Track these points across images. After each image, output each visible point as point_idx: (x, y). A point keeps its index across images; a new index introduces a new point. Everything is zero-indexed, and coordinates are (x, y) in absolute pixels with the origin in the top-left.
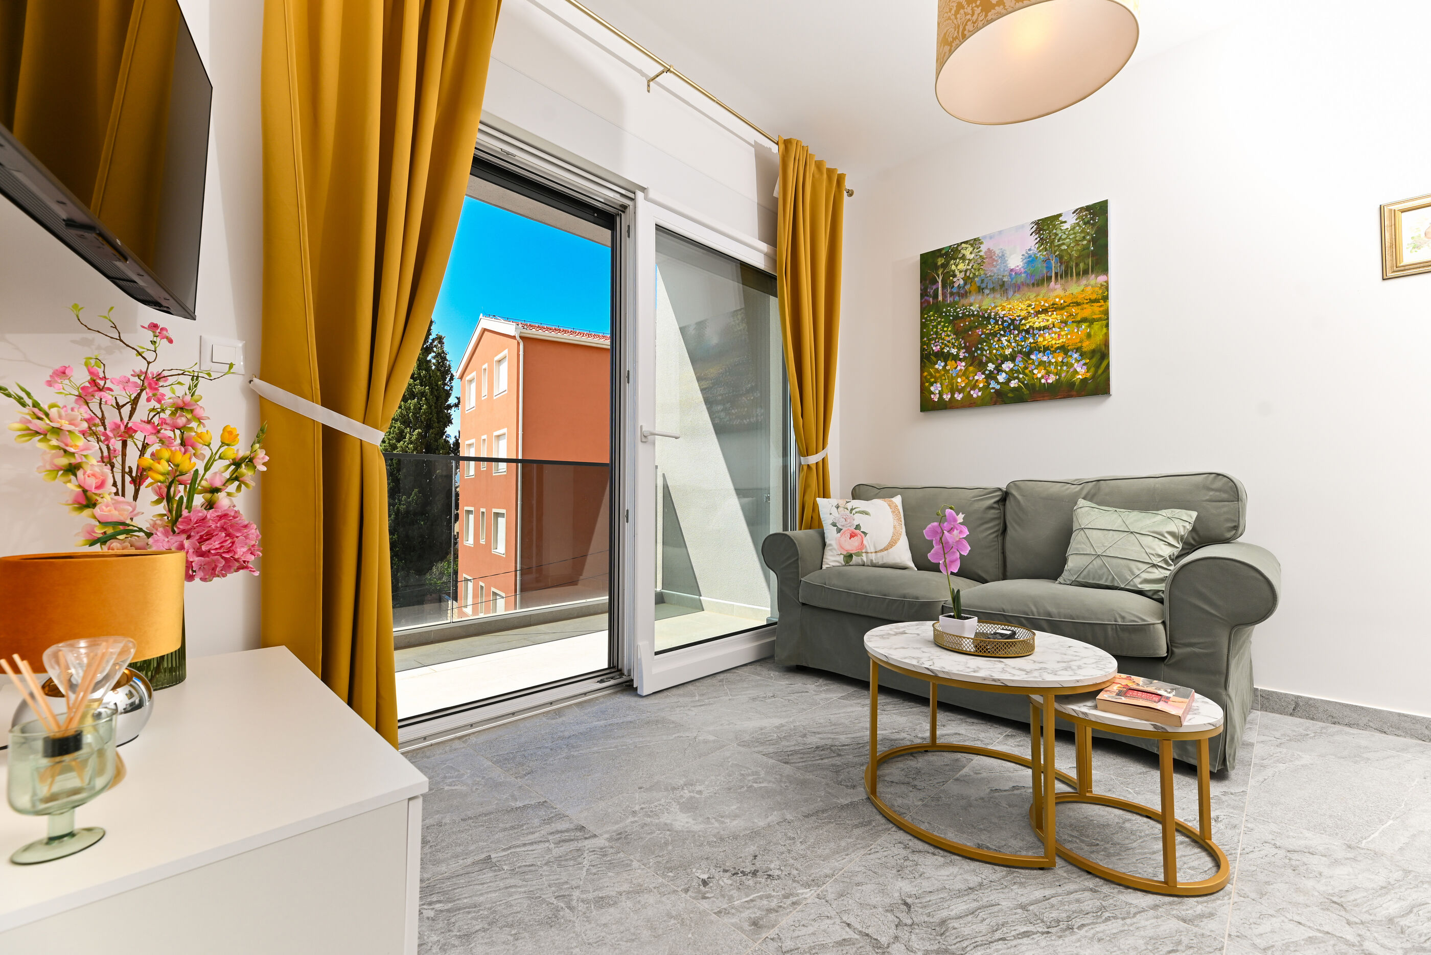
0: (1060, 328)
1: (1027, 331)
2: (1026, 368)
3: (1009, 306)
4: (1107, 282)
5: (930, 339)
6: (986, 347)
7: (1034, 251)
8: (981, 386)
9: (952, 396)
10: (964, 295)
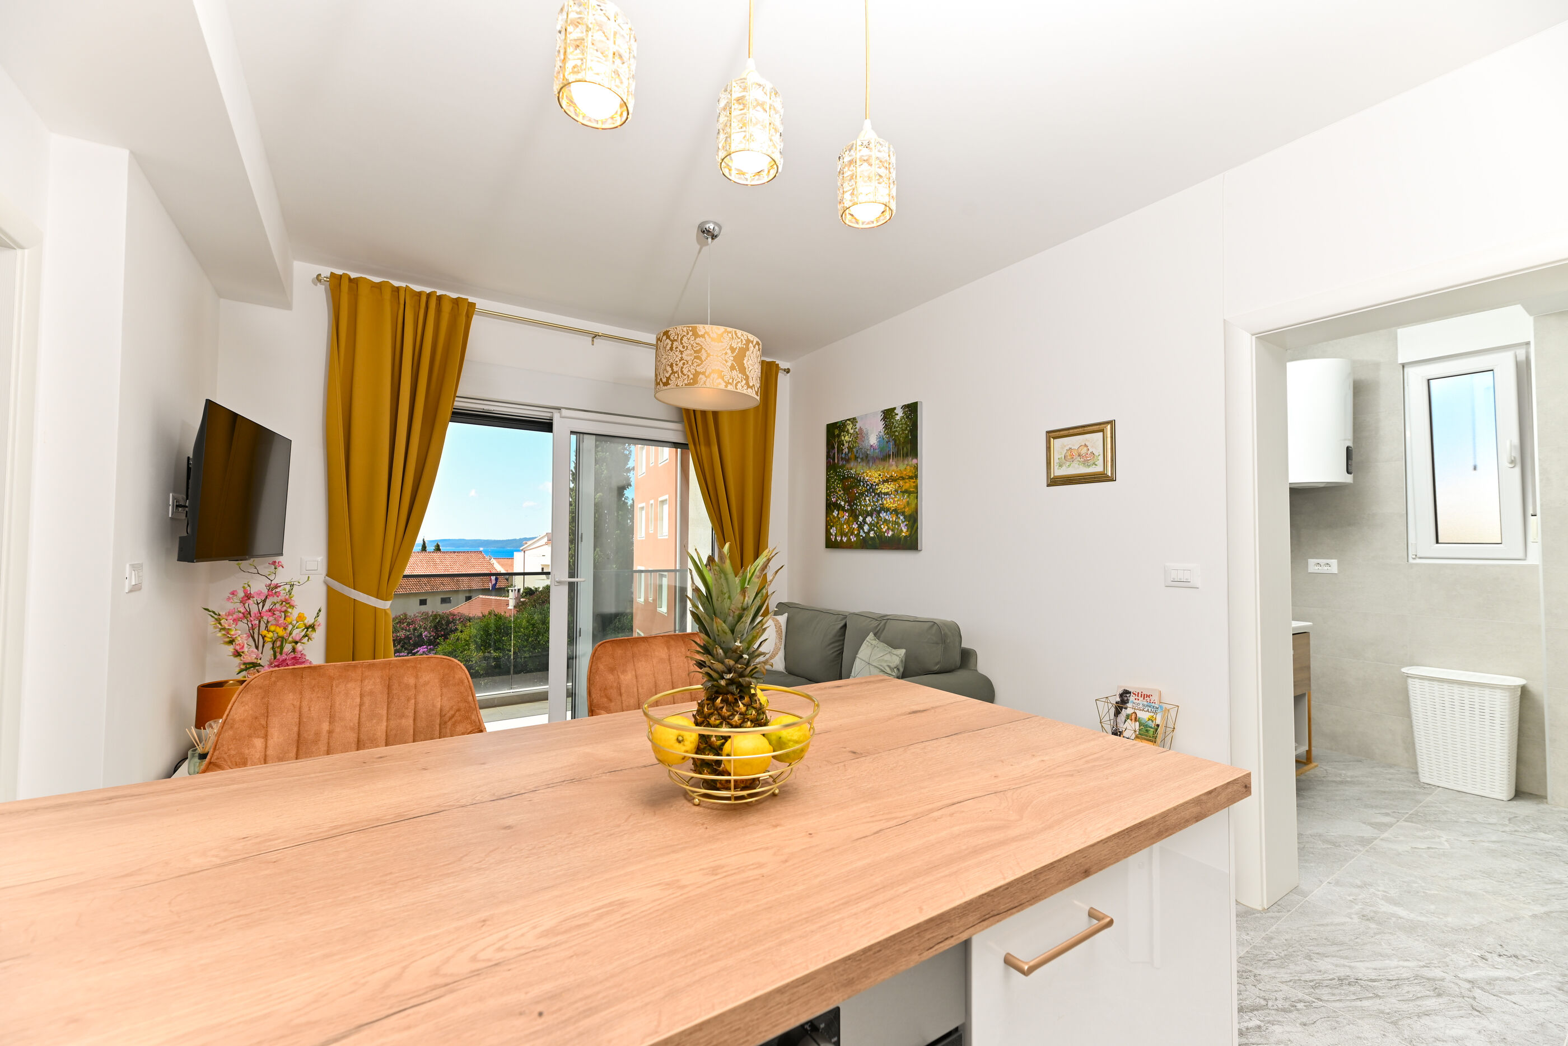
0: (894, 495)
1: (878, 495)
2: (878, 523)
3: (870, 474)
4: (917, 464)
5: (831, 492)
6: (858, 504)
7: (882, 433)
8: (856, 533)
9: (842, 538)
10: (848, 461)
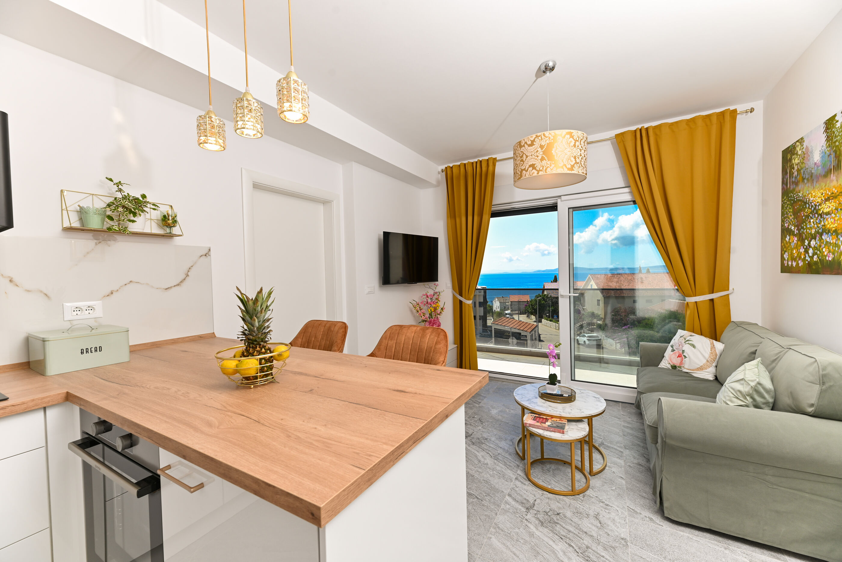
0: (835, 214)
1: (821, 215)
2: (820, 246)
3: (814, 194)
5: (785, 218)
6: (805, 227)
7: (825, 147)
8: (802, 258)
9: (792, 263)
10: (796, 184)
